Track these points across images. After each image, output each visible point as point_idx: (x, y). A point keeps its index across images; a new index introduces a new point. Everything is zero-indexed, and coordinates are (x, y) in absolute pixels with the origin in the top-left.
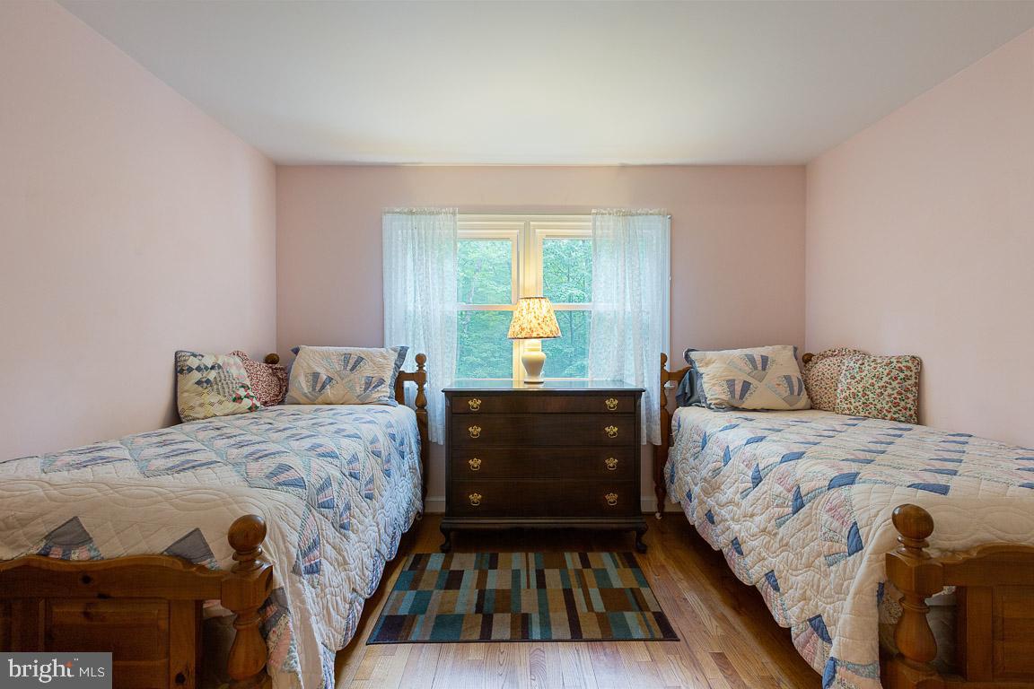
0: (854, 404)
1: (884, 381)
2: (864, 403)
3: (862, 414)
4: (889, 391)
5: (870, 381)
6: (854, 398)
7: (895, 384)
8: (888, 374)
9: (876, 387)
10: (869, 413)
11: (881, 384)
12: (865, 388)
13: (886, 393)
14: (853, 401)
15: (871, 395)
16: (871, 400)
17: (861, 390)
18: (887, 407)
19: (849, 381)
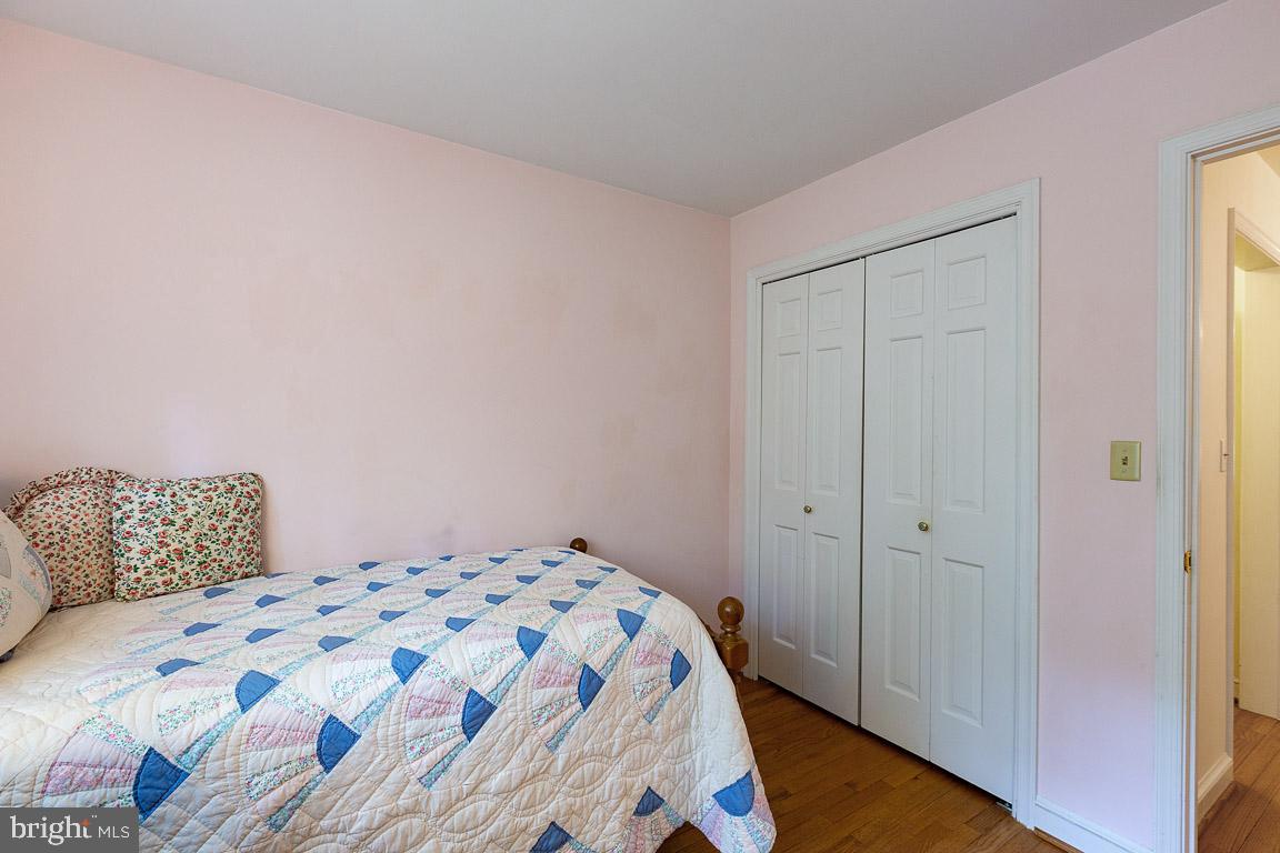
0: (180, 571)
1: (230, 517)
2: (200, 564)
3: (197, 583)
4: (240, 532)
5: (207, 522)
6: (181, 559)
7: (246, 519)
8: (236, 506)
9: (220, 530)
10: (208, 579)
11: (228, 523)
12: (199, 536)
13: (236, 538)
14: (177, 564)
15: (213, 547)
16: (214, 555)
17: (191, 542)
18: (239, 560)
19: (160, 529)
